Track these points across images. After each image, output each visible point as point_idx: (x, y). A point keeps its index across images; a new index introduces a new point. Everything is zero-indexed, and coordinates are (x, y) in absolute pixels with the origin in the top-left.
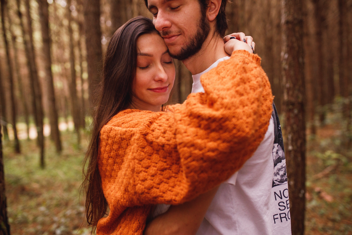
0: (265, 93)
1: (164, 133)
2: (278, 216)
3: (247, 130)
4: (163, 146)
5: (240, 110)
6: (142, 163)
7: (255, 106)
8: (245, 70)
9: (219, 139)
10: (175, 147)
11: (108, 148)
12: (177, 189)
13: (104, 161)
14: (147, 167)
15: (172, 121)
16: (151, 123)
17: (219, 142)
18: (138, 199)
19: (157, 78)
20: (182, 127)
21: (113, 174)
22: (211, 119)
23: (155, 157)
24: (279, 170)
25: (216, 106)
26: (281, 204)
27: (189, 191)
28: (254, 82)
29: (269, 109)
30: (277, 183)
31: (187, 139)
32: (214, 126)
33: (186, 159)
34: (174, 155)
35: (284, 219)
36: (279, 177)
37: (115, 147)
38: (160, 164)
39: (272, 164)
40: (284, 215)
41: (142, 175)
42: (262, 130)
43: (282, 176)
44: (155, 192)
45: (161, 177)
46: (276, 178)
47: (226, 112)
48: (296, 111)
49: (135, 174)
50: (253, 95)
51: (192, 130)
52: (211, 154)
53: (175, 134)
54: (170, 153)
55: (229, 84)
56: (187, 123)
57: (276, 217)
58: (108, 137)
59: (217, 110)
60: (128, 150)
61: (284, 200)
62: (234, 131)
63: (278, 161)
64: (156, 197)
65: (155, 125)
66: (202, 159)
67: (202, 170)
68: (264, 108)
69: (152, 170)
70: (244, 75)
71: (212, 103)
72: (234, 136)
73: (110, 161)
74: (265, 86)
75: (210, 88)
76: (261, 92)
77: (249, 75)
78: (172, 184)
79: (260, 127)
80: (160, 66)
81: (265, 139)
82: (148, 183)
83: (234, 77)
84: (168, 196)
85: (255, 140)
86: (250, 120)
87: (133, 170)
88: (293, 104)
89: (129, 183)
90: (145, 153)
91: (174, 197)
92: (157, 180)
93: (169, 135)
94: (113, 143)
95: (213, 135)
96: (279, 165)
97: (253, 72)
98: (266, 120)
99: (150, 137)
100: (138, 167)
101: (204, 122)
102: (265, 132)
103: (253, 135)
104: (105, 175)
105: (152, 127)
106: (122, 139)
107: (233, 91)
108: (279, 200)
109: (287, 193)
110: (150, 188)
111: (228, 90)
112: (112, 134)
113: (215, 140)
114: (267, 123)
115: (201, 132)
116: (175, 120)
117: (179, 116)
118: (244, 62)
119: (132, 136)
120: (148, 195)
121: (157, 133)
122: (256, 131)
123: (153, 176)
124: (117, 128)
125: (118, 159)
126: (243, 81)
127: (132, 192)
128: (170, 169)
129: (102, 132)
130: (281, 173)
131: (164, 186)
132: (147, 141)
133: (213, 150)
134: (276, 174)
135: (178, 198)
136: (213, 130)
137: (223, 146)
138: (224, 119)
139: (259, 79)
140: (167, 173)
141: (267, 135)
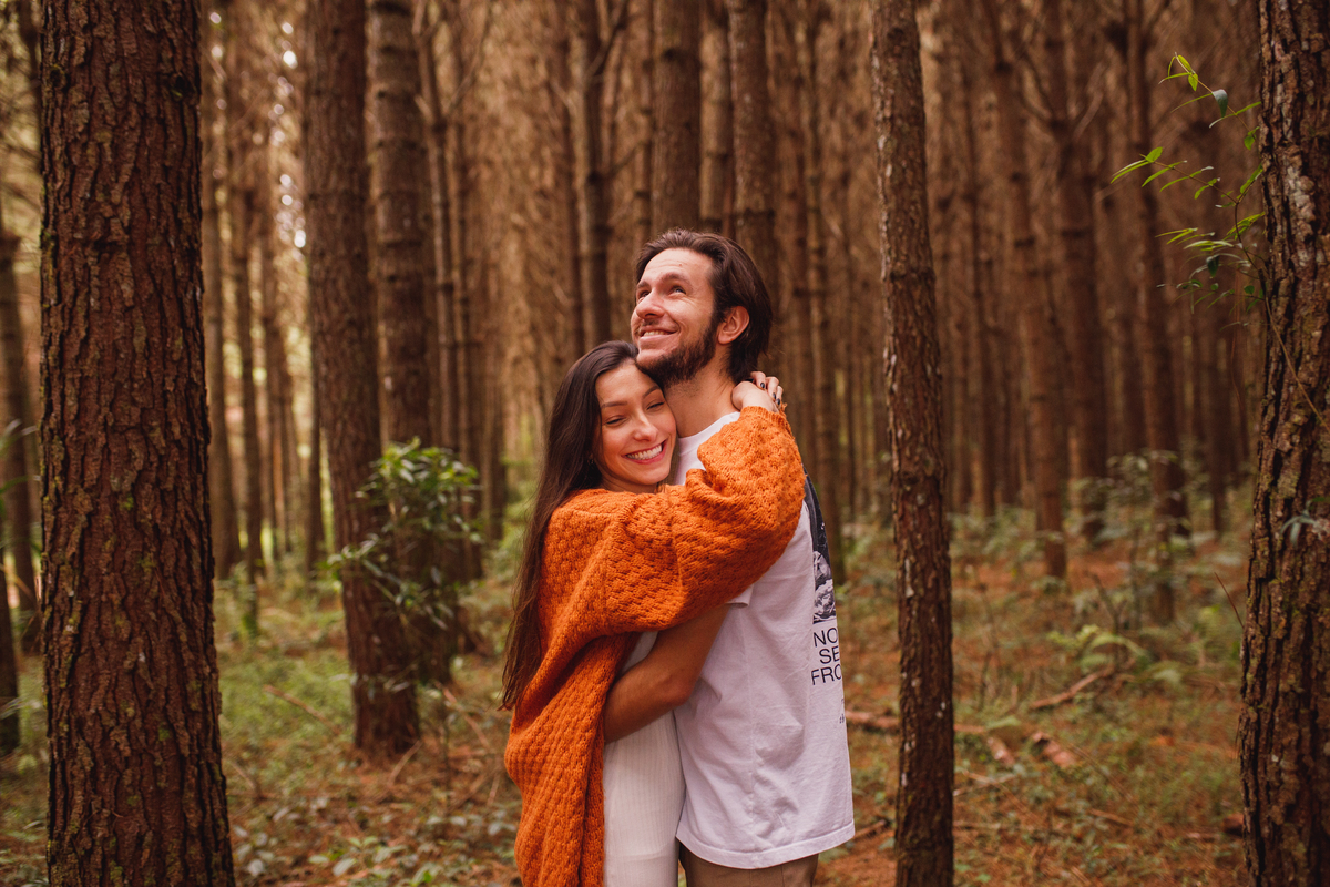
0: (792, 470)
1: (654, 522)
2: (819, 673)
3: (770, 521)
4: (651, 541)
5: (758, 495)
6: (618, 565)
7: (778, 488)
8: (761, 439)
9: (731, 533)
10: (670, 542)
11: (561, 545)
12: (667, 605)
13: (552, 568)
14: (625, 573)
15: (665, 505)
16: (635, 507)
17: (731, 536)
18: (608, 620)
19: (638, 436)
20: (681, 514)
21: (567, 587)
22: (720, 507)
23: (638, 558)
24: (822, 596)
25: (726, 491)
26: (824, 653)
27: (685, 605)
28: (775, 456)
29: (800, 494)
30: (819, 618)
31: (687, 530)
32: (724, 515)
33: (685, 557)
34: (666, 555)
35: (828, 678)
36: (821, 609)
37: (577, 542)
38: (646, 569)
39: (813, 584)
40: (828, 671)
41: (617, 583)
42: (790, 523)
43: (826, 607)
44: (635, 609)
45: (645, 588)
46: (817, 610)
47: (741, 498)
48: (920, 499)
49: (606, 582)
50: (775, 474)
51: (694, 519)
52: (720, 552)
53: (669, 525)
54: (660, 553)
55: (741, 462)
56: (688, 509)
57: (815, 674)
58: (565, 526)
59: (729, 495)
60: (596, 547)
61: (829, 646)
62: (753, 523)
63: (820, 581)
64: (635, 617)
65: (640, 511)
66: (706, 558)
67: (704, 574)
68: (792, 491)
69: (632, 577)
70: (761, 447)
71: (720, 488)
72: (752, 530)
73: (565, 565)
74: (792, 459)
75: (715, 466)
76: (787, 469)
77: (767, 445)
78: (660, 599)
79: (788, 519)
80: (642, 417)
81: (795, 538)
82: (626, 595)
83: (747, 451)
84: (654, 615)
85: (780, 538)
86: (773, 507)
87: (604, 576)
88: (913, 481)
89: (597, 596)
90: (624, 551)
91: (661, 617)
92: (638, 592)
93: (661, 525)
94: (574, 535)
95: (724, 526)
96: (822, 589)
97: (773, 441)
98: (796, 508)
99: (632, 528)
100: (611, 571)
101: (711, 510)
102: (794, 528)
103: (778, 529)
104: (552, 592)
105: (636, 514)
106: (590, 530)
107: (746, 471)
108: (821, 646)
109: (833, 635)
110: (628, 603)
111: (740, 469)
112: (574, 521)
113: (725, 534)
114: (797, 514)
115: (707, 522)
116: (670, 505)
117: (676, 500)
118: (761, 428)
119: (605, 525)
120: (624, 614)
121: (643, 522)
122: (782, 524)
123: (633, 585)
124: (581, 513)
125: (577, 560)
126: (760, 455)
127: (601, 607)
128: (658, 576)
129: (554, 518)
130: (825, 601)
131: (647, 602)
132: (627, 532)
133: (722, 547)
134: (818, 603)
135: (666, 618)
136: (724, 521)
137: (736, 542)
138: (739, 507)
139: (783, 450)
140: (653, 583)
141: (798, 532)
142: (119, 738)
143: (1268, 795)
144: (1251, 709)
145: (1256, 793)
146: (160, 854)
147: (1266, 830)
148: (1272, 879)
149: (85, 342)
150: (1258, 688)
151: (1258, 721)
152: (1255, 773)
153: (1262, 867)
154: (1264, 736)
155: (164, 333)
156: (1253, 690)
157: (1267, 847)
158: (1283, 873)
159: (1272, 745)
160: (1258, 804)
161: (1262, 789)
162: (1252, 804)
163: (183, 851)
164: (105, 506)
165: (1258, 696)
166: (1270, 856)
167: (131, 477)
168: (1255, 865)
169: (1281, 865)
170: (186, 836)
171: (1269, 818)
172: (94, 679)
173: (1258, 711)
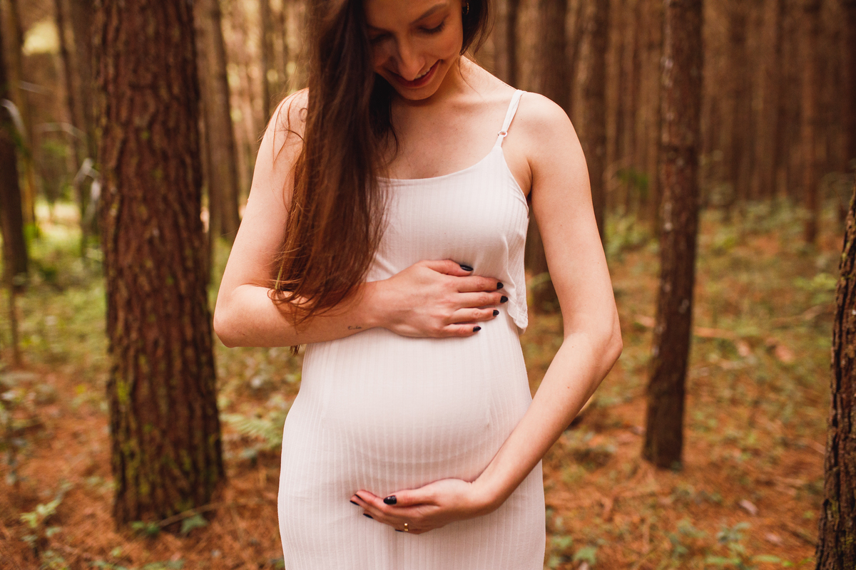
142: (143, 280)
143: (847, 338)
144: (842, 279)
145: (840, 337)
146: (168, 352)
147: (843, 362)
148: (844, 396)
149: (118, 30)
150: (849, 263)
151: (847, 287)
152: (841, 323)
153: (838, 388)
154: (849, 297)
155: (167, 24)
156: (845, 265)
157: (843, 373)
158: (851, 392)
159: (853, 303)
160: (841, 344)
161: (844, 334)
162: (837, 345)
163: (182, 352)
164: (132, 137)
165: (848, 269)
166: (844, 380)
167: (147, 118)
168: (834, 386)
169: (851, 387)
170: (184, 344)
171: (846, 354)
172: (128, 244)
173: (847, 280)
